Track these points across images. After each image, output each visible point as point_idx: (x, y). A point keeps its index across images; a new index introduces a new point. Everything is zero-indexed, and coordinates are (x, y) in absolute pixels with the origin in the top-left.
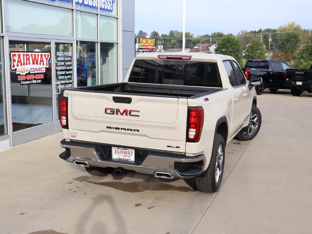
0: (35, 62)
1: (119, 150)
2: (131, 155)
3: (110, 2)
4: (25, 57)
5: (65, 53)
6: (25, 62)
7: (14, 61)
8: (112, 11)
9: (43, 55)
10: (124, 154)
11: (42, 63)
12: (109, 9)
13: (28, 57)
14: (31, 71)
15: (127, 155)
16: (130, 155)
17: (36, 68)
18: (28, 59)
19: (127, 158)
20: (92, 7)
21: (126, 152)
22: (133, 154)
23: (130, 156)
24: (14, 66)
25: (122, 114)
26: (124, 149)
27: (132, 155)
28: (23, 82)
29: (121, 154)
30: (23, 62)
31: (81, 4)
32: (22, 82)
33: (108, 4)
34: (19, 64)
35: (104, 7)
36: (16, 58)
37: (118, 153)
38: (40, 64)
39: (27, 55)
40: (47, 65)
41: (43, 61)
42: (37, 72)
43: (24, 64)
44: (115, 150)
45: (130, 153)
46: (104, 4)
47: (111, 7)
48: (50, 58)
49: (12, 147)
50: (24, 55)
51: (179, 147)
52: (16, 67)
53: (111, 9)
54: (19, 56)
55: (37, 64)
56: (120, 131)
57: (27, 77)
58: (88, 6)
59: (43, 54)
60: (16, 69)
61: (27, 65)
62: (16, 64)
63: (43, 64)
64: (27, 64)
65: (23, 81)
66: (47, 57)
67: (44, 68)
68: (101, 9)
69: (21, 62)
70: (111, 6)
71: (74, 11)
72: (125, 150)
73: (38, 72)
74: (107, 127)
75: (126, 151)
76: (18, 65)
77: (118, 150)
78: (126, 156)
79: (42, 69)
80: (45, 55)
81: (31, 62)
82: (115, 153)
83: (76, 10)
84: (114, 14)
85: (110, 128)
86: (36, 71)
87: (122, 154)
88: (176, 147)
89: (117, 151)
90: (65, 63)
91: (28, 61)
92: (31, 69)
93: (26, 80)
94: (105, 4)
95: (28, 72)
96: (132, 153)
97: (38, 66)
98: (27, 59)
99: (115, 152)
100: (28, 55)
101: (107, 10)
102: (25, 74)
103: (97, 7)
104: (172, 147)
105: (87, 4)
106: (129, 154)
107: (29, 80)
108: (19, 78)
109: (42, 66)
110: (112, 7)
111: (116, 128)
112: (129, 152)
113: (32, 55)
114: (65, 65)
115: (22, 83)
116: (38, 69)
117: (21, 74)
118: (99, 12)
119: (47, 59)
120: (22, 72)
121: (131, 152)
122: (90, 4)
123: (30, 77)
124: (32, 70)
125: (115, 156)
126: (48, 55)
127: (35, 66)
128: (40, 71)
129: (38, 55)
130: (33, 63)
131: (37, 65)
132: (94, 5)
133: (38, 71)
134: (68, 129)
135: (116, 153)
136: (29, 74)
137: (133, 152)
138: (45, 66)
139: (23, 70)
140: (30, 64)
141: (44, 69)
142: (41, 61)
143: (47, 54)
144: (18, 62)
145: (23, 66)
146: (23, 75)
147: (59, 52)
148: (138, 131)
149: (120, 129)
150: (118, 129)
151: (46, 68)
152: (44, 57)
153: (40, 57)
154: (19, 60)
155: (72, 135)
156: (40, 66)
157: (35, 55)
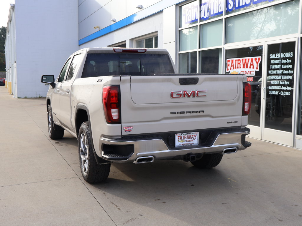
2: (194, 139)
4: (237, 62)
5: (282, 55)
6: (237, 66)
7: (229, 65)
10: (187, 139)
11: (252, 67)
13: (239, 62)
15: (191, 139)
16: (193, 138)
19: (190, 142)
21: (190, 136)
22: (197, 137)
23: (194, 140)
25: (189, 96)
26: (188, 134)
27: (195, 138)
29: (184, 140)
30: (235, 67)
34: (232, 68)
36: (230, 63)
37: (181, 139)
38: (250, 67)
39: (238, 60)
40: (257, 68)
41: (253, 65)
45: (194, 136)
50: (236, 60)
51: (237, 122)
52: (229, 70)
54: (232, 61)
55: (247, 67)
56: (185, 115)
59: (254, 58)
60: (229, 72)
62: (229, 68)
63: (253, 68)
64: (238, 68)
66: (257, 60)
67: (254, 71)
72: (188, 135)
74: (172, 113)
75: (189, 136)
76: (231, 69)
77: (181, 137)
78: (189, 141)
79: (252, 73)
82: (178, 140)
85: (175, 113)
87: (186, 140)
88: (235, 122)
91: (239, 65)
92: (241, 72)
96: (195, 137)
97: (247, 70)
98: (238, 64)
99: (178, 138)
100: (240, 60)
104: (232, 122)
106: (192, 138)
109: (251, 69)
111: (181, 113)
112: (192, 136)
113: (242, 60)
116: (247, 73)
119: (257, 63)
121: (194, 135)
125: (178, 143)
126: (259, 59)
128: (249, 74)
129: (249, 59)
130: (244, 67)
131: (247, 69)
133: (247, 74)
135: (179, 139)
137: (196, 135)
138: (255, 70)
140: (240, 67)
141: (254, 73)
142: (251, 65)
143: (257, 57)
144: (231, 66)
145: (235, 70)
147: (273, 54)
148: (203, 112)
149: (185, 112)
150: (183, 113)
151: (256, 71)
152: (254, 61)
153: (250, 61)
154: (232, 65)
155: (126, 129)
156: (250, 69)
157: (246, 60)
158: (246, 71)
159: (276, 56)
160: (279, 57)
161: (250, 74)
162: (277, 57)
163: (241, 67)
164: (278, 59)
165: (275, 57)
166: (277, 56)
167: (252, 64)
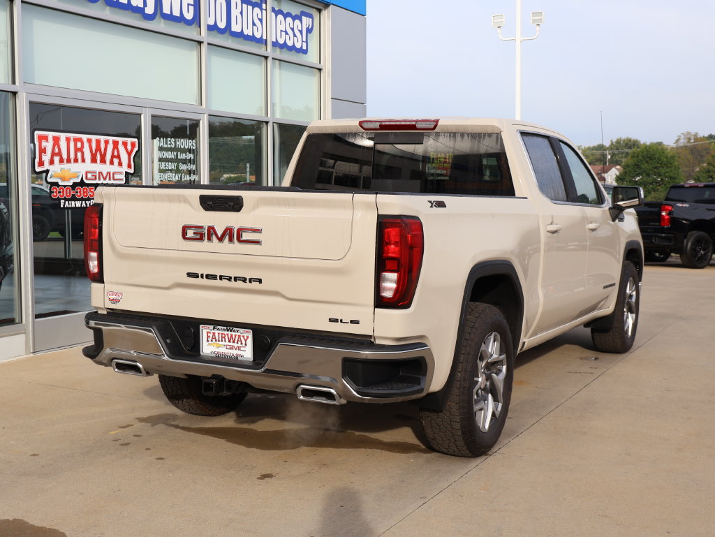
0: (98, 157)
1: (216, 332)
2: (244, 345)
3: (301, 32)
4: (72, 144)
5: (178, 143)
6: (72, 156)
7: (43, 151)
8: (305, 52)
9: (120, 143)
10: (227, 343)
11: (116, 161)
12: (298, 46)
13: (79, 145)
14: (87, 178)
15: (235, 345)
16: (242, 344)
17: (99, 173)
18: (81, 150)
19: (235, 352)
20: (252, 38)
21: (234, 337)
22: (250, 342)
23: (242, 349)
24: (41, 164)
25: (221, 239)
26: (228, 331)
27: (246, 345)
28: (65, 203)
29: (220, 343)
30: (65, 156)
31: (222, 31)
32: (62, 201)
33: (295, 35)
34: (57, 159)
35: (285, 41)
36: (49, 145)
37: (214, 340)
38: (112, 163)
39: (76, 140)
40: (129, 166)
41: (118, 157)
42: (102, 181)
43: (69, 161)
44: (208, 333)
45: (242, 338)
46: (283, 34)
47: (302, 41)
48: (137, 152)
49: (32, 355)
50: (68, 140)
51: (356, 322)
52: (47, 166)
53: (304, 48)
54: (56, 140)
55: (103, 161)
56: (217, 283)
57: (77, 192)
58: (240, 35)
59: (120, 140)
60: (47, 172)
61: (76, 164)
62: (46, 158)
63: (120, 164)
64: (76, 160)
65: (66, 199)
66: (129, 148)
67: (121, 173)
68: (275, 44)
69: (60, 154)
70: (304, 40)
71: (204, 47)
72: (230, 333)
73: (105, 182)
74: (189, 275)
75: (232, 335)
76: (52, 162)
77: (214, 333)
78: (232, 348)
79: (117, 176)
80: (125, 144)
81: (88, 156)
82: (208, 341)
83: (209, 44)
84: (311, 58)
85: (195, 276)
86: (99, 179)
87: (223, 343)
88: (352, 322)
89: (211, 335)
90: (178, 167)
91: (79, 154)
92: (87, 172)
93: (74, 198)
94: (287, 33)
95: (78, 180)
96: (246, 340)
97: (105, 168)
98: (76, 150)
99: (208, 337)
100: (81, 140)
101: (293, 48)
102: (71, 184)
103: (266, 40)
104: (341, 321)
105: (239, 31)
106: (240, 343)
107: (82, 199)
108: (56, 192)
109: (115, 168)
110: (307, 42)
111: (208, 277)
112: (239, 336)
113: (90, 141)
114: (177, 171)
115: (62, 204)
116: (105, 175)
117: (60, 184)
118: (270, 51)
119: (129, 154)
120: (63, 179)
121: (243, 336)
122: (248, 32)
123: (84, 192)
124: (89, 176)
125: (207, 349)
126: (133, 145)
127: (98, 167)
128: (110, 179)
129: (107, 142)
130: (94, 160)
131: (103, 165)
132: (258, 35)
133: (105, 179)
134: (103, 283)
135: (210, 339)
136: (82, 184)
137: (248, 337)
138: (125, 169)
139: (67, 175)
140: (83, 161)
141: (123, 177)
142: (113, 156)
143: (129, 140)
144: (53, 154)
145: (65, 166)
146: (65, 186)
147: (162, 139)
148: (260, 281)
149: (218, 278)
150: (213, 277)
151: (127, 173)
152: (121, 148)
153: (110, 147)
154: (56, 150)
155: (112, 297)
156: (111, 167)
157: (98, 142)
158: (100, 170)
159: (167, 144)
160: (173, 147)
161: (114, 179)
162: (169, 146)
163: (86, 161)
164: (170, 150)
165: (166, 146)
166: (169, 143)
167: (116, 153)
